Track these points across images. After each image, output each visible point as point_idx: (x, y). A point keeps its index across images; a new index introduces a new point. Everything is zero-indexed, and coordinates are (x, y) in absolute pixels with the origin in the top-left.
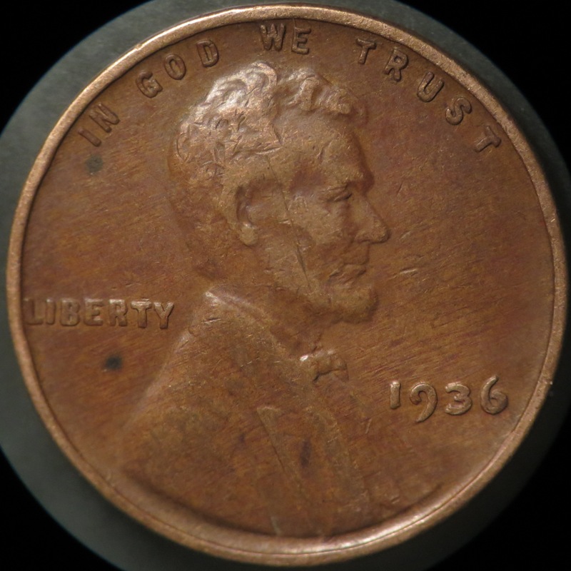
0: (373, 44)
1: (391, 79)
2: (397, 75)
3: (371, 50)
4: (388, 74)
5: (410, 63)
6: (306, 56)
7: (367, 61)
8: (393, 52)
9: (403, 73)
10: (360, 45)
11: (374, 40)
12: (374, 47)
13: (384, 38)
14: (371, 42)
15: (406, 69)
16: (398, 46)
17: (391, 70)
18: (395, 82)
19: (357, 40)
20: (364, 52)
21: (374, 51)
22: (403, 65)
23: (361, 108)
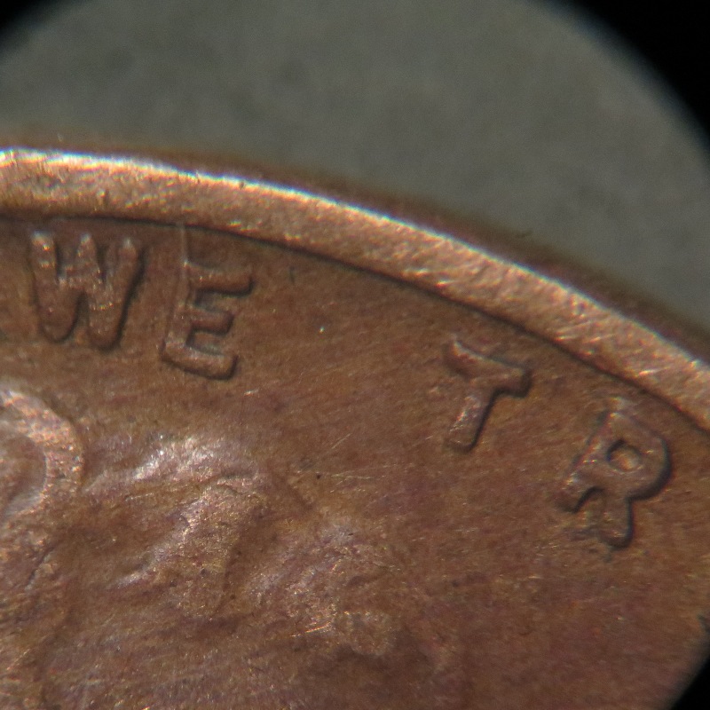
0: (518, 372)
1: (588, 533)
2: (614, 520)
3: (508, 399)
4: (576, 510)
5: (679, 476)
6: (220, 386)
7: (486, 442)
8: (603, 417)
9: (647, 516)
10: (460, 369)
11: (524, 357)
12: (523, 388)
13: (570, 353)
14: (513, 364)
15: (656, 500)
16: (629, 396)
17: (590, 494)
18: (603, 548)
19: (448, 347)
20: (475, 403)
21: (520, 404)
22: (647, 480)
23: (443, 640)
